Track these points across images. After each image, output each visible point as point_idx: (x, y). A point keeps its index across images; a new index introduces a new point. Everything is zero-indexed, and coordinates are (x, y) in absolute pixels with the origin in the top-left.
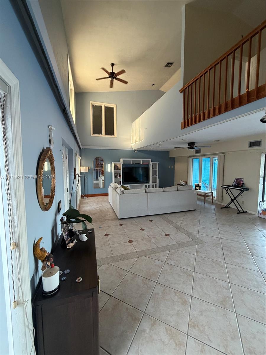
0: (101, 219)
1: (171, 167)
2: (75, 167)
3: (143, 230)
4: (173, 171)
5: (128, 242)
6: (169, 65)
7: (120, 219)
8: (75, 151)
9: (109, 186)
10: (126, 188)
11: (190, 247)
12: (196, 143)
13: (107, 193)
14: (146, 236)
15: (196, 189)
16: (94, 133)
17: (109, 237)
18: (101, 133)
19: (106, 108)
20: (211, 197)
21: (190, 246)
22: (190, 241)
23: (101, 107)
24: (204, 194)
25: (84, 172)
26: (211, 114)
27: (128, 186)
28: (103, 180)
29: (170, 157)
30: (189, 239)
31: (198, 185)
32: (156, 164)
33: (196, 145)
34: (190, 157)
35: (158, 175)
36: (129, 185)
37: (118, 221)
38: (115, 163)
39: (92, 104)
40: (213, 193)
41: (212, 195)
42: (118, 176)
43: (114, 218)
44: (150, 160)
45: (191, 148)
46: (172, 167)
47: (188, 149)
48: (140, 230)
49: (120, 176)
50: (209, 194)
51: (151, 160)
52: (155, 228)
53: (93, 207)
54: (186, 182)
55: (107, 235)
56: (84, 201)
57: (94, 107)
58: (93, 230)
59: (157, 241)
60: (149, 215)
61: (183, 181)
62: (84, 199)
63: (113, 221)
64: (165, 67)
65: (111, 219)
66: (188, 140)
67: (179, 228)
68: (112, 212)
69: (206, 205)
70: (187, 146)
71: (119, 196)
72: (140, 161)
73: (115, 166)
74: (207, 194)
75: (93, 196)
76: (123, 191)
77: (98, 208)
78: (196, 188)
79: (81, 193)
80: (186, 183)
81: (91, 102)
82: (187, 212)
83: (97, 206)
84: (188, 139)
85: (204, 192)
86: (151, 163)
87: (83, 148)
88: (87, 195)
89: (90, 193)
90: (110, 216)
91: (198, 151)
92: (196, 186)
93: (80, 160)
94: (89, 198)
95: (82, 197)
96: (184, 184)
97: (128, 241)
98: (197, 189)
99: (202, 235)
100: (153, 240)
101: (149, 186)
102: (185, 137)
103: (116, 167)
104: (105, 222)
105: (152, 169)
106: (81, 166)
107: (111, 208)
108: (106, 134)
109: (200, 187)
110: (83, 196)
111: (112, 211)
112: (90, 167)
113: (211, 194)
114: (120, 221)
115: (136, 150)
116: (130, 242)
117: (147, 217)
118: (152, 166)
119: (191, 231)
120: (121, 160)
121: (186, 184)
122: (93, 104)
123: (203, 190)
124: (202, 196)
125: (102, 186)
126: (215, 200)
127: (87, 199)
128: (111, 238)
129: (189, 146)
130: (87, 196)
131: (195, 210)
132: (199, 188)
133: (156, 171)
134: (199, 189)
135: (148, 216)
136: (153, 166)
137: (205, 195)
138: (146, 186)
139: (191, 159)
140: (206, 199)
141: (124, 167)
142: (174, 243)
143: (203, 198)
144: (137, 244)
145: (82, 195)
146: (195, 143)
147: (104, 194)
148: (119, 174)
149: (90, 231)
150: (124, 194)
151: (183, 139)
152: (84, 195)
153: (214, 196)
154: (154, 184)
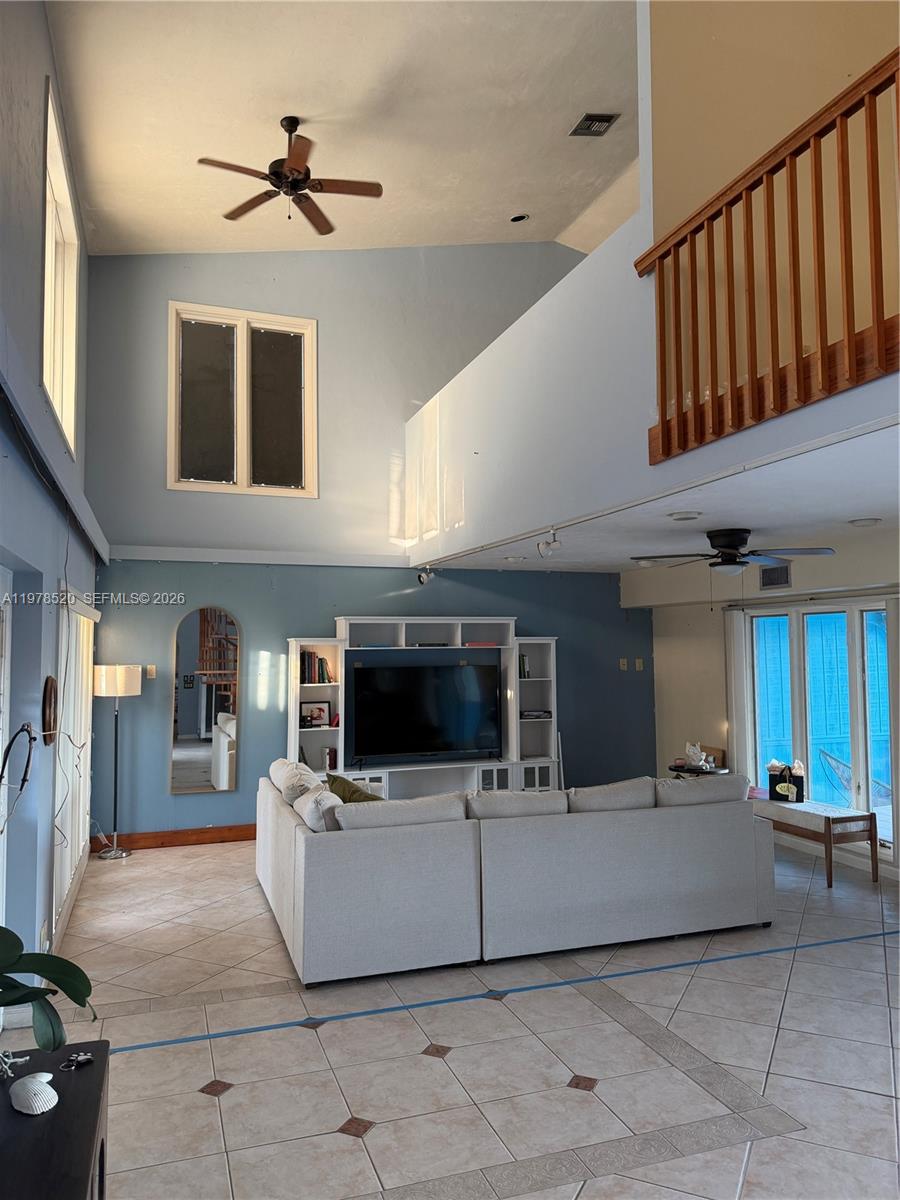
0: (197, 989)
1: (631, 664)
2: (50, 673)
3: (438, 1051)
4: (644, 687)
5: (342, 1130)
6: (594, 124)
7: (310, 987)
8: (59, 581)
9: (263, 781)
10: (350, 794)
11: (709, 1156)
12: (753, 531)
13: (253, 823)
14: (456, 1093)
15: (775, 796)
16: (187, 471)
17: (226, 1099)
18: (225, 473)
19: (257, 337)
20: (866, 845)
21: (710, 1149)
22: (714, 1120)
23: (230, 331)
24: (821, 829)
25: (115, 698)
26: (789, 394)
27: (378, 780)
28: (231, 746)
29: (625, 603)
30: (709, 1106)
31: (787, 773)
32: (544, 648)
33: (753, 543)
34: (733, 605)
35: (554, 709)
36: (383, 773)
37: (295, 996)
38: (308, 642)
39: (178, 314)
40: (872, 818)
41: (871, 833)
42: (319, 717)
43: (274, 980)
44: (508, 625)
45: (729, 560)
46: (639, 665)
47: (711, 565)
48: (425, 1052)
49: (333, 722)
50: (854, 827)
51: (511, 622)
52: (513, 1038)
53: (155, 911)
54: (724, 753)
55: (215, 1088)
56: (107, 878)
57: (190, 331)
58: (101, 1049)
59: (515, 1120)
60: (486, 959)
61: (703, 749)
62: (108, 862)
63: (266, 1000)
64: (575, 133)
65: (257, 987)
66: (700, 517)
67: (657, 1041)
68: (270, 942)
69: (841, 892)
70: (705, 546)
71: (306, 840)
72: (450, 628)
73: (306, 657)
74: (838, 829)
75: (163, 845)
76: (332, 810)
77: (185, 920)
78: (778, 789)
79: (92, 826)
80: (723, 760)
81: (173, 306)
82: (717, 938)
83: (180, 908)
84: (699, 514)
85: (819, 816)
86: (513, 643)
87: (118, 557)
88: (129, 836)
89: (147, 824)
90: (255, 967)
91: (775, 577)
92: (776, 779)
93: (96, 626)
94: (138, 854)
95: (97, 848)
96: (708, 767)
97: (342, 1122)
98: (785, 798)
99: (787, 1082)
100: (496, 1116)
101: (503, 774)
102: (683, 502)
103: (309, 666)
104: (221, 1005)
105: (522, 674)
106: (96, 663)
107: (267, 915)
108: (259, 476)
109: (798, 782)
110: (105, 841)
111: (267, 940)
112: (152, 668)
113: (860, 826)
114: (307, 996)
115: (424, 570)
116: (356, 1127)
117: (476, 971)
118: (521, 658)
119: (727, 1056)
120: (342, 625)
121: (724, 766)
122: (184, 316)
123: (817, 805)
124: (814, 836)
125: (224, 784)
126: (887, 863)
127: (124, 861)
128: (240, 1105)
129: (713, 546)
130: (130, 843)
131: (767, 925)
132: (794, 789)
133: (544, 687)
134: (793, 796)
135: (481, 963)
136: (526, 659)
137: (829, 833)
138: (487, 776)
139: (738, 617)
140: (834, 859)
141: (358, 665)
142: (617, 1130)
143: (819, 849)
144: (395, 1144)
145: (93, 840)
146: (748, 531)
147: (230, 829)
148: (325, 706)
149: (82, 1057)
150: (339, 828)
151: (671, 515)
152: (109, 838)
153: (880, 836)
154: (536, 763)
